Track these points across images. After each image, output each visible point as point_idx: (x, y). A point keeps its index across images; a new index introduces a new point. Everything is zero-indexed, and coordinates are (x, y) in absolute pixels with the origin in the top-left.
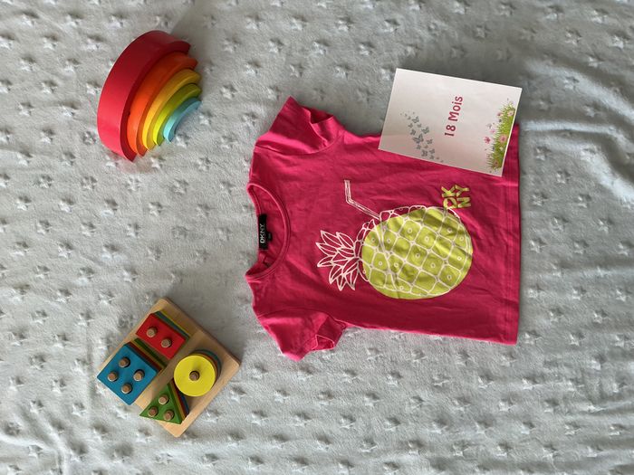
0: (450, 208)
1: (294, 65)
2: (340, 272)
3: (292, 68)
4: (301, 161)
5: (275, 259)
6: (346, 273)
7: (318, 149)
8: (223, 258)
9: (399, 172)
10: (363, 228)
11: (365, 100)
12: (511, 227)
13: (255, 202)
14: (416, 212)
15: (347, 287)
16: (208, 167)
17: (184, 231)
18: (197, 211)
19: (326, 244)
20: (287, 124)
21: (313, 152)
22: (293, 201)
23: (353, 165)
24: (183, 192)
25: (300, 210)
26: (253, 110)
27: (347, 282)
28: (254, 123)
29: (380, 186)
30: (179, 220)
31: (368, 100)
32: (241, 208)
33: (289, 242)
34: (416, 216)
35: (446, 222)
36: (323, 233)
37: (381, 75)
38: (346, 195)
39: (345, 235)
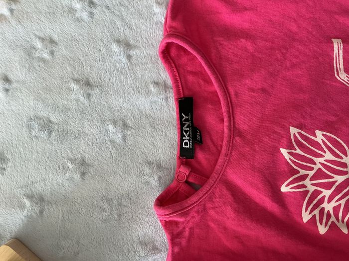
2: (321, 201)
5: (208, 178)
6: (334, 204)
8: (115, 173)
15: (333, 227)
16: (91, 15)
17: (47, 126)
18: (69, 89)
19: (298, 151)
22: (241, 75)
24: (46, 56)
25: (253, 90)
27: (333, 219)
30: (40, 106)
32: (147, 86)
33: (231, 145)
36: (294, 131)
38: (335, 65)
39: (332, 136)
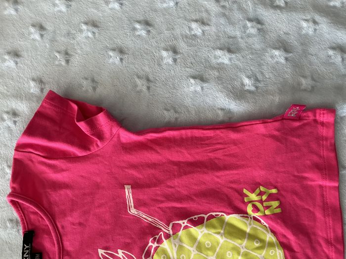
0: (257, 215)
1: (59, 52)
3: (57, 55)
4: (70, 165)
7: (89, 150)
9: (190, 173)
10: (150, 244)
11: (144, 89)
12: (331, 235)
13: (21, 216)
14: (213, 221)
20: (48, 124)
21: (83, 154)
22: (64, 214)
23: (133, 166)
25: (74, 224)
26: (14, 107)
28: (15, 122)
29: (169, 191)
31: (148, 88)
32: (5, 223)
34: (214, 227)
35: (252, 232)
37: (162, 58)
38: (128, 204)
39: (128, 253)
